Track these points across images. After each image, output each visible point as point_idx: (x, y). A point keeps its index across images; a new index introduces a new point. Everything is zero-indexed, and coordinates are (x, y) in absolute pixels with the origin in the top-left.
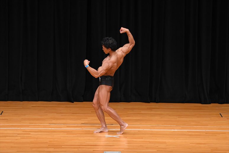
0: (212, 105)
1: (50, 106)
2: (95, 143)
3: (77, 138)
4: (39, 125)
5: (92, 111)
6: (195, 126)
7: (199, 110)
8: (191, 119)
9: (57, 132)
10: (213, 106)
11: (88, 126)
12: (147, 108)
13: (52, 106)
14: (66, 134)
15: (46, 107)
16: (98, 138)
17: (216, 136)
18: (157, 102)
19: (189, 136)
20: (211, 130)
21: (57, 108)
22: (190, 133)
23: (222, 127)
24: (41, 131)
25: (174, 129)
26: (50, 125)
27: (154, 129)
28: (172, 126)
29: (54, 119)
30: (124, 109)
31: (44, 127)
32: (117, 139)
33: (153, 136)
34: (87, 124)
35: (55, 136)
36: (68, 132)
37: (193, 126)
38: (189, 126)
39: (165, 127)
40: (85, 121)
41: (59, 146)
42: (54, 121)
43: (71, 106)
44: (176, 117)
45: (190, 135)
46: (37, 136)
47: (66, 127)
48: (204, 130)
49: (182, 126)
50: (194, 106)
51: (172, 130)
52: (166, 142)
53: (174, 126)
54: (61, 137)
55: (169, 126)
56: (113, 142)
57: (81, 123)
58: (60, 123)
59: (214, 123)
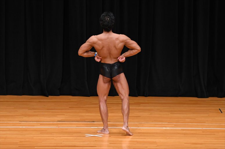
0: (210, 98)
1: (21, 100)
2: (74, 143)
3: (52, 138)
4: (8, 122)
5: (70, 106)
6: (190, 124)
7: (194, 105)
8: (185, 115)
9: (28, 131)
10: (211, 100)
11: (65, 124)
12: (135, 103)
13: (23, 100)
14: (40, 133)
15: (16, 102)
16: (76, 138)
17: (214, 134)
18: (146, 96)
19: (183, 135)
20: (208, 128)
21: (28, 103)
22: (184, 132)
23: (221, 124)
24: (10, 130)
25: (166, 127)
26: (20, 122)
27: (143, 126)
28: (163, 123)
29: (25, 116)
30: (108, 103)
31: (13, 125)
32: (99, 139)
33: (141, 135)
34: (64, 121)
35: (26, 135)
36: (42, 132)
37: (188, 124)
38: (184, 124)
39: (155, 124)
40: (62, 118)
41: (32, 147)
42: (25, 119)
43: (45, 101)
44: (167, 113)
45: (185, 134)
46: (5, 135)
47: (40, 124)
48: (201, 128)
49: (175, 123)
50: (189, 100)
51: (164, 128)
52: (157, 141)
53: (166, 123)
54: (33, 137)
55: (160, 123)
56: (94, 141)
57: (56, 121)
58: (33, 121)
59: (213, 120)
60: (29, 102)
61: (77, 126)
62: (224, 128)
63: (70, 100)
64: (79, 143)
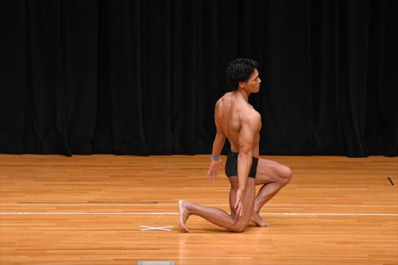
0: (371, 158)
1: (20, 163)
2: (118, 242)
3: (79, 233)
5: (112, 174)
6: (335, 206)
7: (341, 171)
8: (326, 190)
9: (35, 221)
10: (373, 162)
11: (103, 207)
13: (23, 163)
14: (55, 224)
15: (12, 166)
16: (124, 233)
17: (379, 225)
19: (321, 227)
20: (368, 213)
21: (34, 168)
22: (323, 220)
23: (392, 206)
25: (289, 212)
26: (19, 204)
28: (285, 205)
29: (29, 192)
30: (181, 169)
32: (165, 235)
34: (101, 202)
35: (30, 229)
36: (59, 221)
37: (330, 205)
38: (322, 205)
40: (96, 197)
41: (42, 250)
42: (28, 197)
43: (65, 164)
45: (324, 225)
47: (55, 208)
48: (355, 214)
49: (306, 205)
50: (333, 162)
51: (285, 214)
52: (272, 239)
53: (290, 205)
54: (43, 232)
55: (279, 205)
56: (157, 240)
57: (87, 201)
58: (43, 202)
59: (376, 198)
60: (35, 166)
61: (124, 212)
62: (396, 213)
63: (112, 163)
64: (127, 242)
